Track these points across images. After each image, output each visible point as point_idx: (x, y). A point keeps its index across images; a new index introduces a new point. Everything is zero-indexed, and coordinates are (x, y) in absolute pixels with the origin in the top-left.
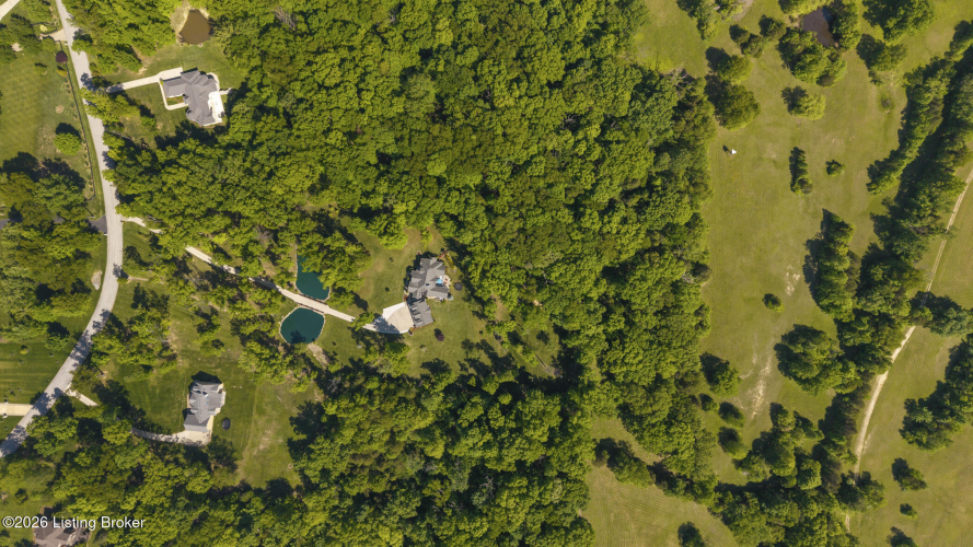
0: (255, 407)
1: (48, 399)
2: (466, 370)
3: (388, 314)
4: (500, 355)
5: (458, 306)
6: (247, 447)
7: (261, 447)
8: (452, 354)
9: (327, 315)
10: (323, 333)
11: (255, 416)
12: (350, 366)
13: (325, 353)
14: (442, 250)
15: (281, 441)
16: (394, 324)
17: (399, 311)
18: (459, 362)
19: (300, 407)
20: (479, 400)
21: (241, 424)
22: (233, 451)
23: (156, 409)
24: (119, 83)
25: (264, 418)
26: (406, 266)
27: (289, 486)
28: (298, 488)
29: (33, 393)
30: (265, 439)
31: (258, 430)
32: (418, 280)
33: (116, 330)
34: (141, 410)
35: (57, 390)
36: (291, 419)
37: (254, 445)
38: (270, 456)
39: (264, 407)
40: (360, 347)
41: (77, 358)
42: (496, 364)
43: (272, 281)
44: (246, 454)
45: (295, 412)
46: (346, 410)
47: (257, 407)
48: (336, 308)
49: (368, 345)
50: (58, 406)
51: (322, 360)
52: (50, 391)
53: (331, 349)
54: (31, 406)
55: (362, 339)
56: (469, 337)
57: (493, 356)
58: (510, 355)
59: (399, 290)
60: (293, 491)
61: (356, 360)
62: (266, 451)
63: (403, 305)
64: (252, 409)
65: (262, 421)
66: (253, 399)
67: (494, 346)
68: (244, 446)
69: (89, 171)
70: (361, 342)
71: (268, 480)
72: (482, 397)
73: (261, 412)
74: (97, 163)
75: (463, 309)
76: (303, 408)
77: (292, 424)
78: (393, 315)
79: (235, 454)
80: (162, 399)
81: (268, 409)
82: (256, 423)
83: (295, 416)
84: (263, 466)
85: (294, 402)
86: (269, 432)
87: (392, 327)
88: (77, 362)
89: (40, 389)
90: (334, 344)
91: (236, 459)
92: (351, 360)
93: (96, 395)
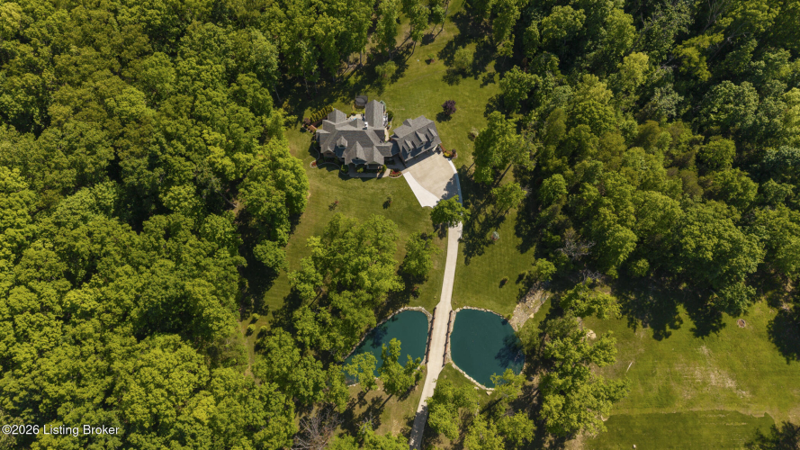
0: (663, 411)
2: (491, 76)
3: (428, 198)
4: (457, 32)
5: (392, 97)
6: (742, 411)
7: (730, 384)
8: (473, 97)
9: (454, 305)
10: (489, 306)
11: (678, 407)
12: (533, 249)
13: (522, 297)
14: (303, 130)
15: (704, 350)
16: (444, 184)
17: (420, 180)
18: (482, 86)
19: (633, 326)
20: (535, 23)
21: (705, 433)
22: (762, 438)
25: (677, 389)
26: (340, 181)
27: (777, 319)
28: (773, 303)
30: (714, 378)
31: (702, 397)
32: (359, 147)
36: (658, 337)
37: (733, 399)
38: (738, 363)
39: (656, 392)
40: (497, 235)
42: (471, 37)
43: (410, 423)
44: (757, 411)
45: (644, 332)
46: (618, 206)
47: (661, 406)
49: (488, 224)
51: (538, 301)
53: (513, 289)
55: (482, 235)
56: (439, 77)
57: (461, 41)
58: (453, 19)
59: (383, 186)
60: (782, 312)
61: (520, 241)
62: (733, 373)
63: (408, 175)
64: (668, 416)
65: (683, 395)
66: (649, 417)
67: (446, 42)
68: (743, 418)
70: (488, 237)
71: (783, 360)
72: (528, 24)
73: (666, 397)
75: (394, 91)
76: (631, 320)
77: (668, 335)
78: (429, 189)
79: (766, 433)
81: (656, 384)
82: (690, 403)
83: (650, 331)
84: (762, 375)
85: (627, 337)
86: (698, 374)
87: (449, 187)
90: (503, 283)
91: (774, 428)
92: (523, 249)
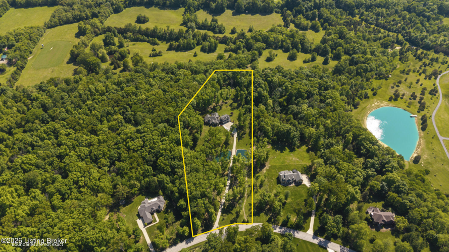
0: (283, 164)
1: (320, 241)
4: (233, 101)
6: (300, 164)
7: (297, 159)
9: (236, 149)
10: (244, 149)
11: (286, 164)
15: (292, 154)
16: (231, 127)
17: (226, 126)
19: (276, 151)
23: (302, 196)
24: (148, 246)
26: (209, 127)
27: (308, 149)
29: (321, 250)
30: (294, 159)
31: (291, 162)
32: (213, 120)
33: (273, 220)
34: (304, 201)
35: (314, 238)
37: (298, 162)
38: (299, 156)
39: (281, 161)
40: (245, 136)
41: (294, 233)
42: (236, 102)
44: (303, 163)
48: (232, 146)
49: (242, 134)
50: (321, 236)
52: (316, 241)
54: (328, 249)
55: (241, 136)
56: (229, 109)
57: (234, 103)
59: (218, 128)
60: (309, 147)
63: (224, 126)
65: (287, 162)
66: (280, 165)
67: (230, 103)
69: (197, 249)
70: (243, 137)
73: (284, 162)
74: (192, 246)
75: (220, 112)
77: (284, 152)
78: (228, 128)
79: (305, 167)
80: (296, 195)
82: (289, 163)
83: (280, 152)
84: (305, 158)
85: (275, 153)
86: (290, 158)
88: (296, 232)
89: (317, 246)
90: (246, 145)
93: (307, 221)
